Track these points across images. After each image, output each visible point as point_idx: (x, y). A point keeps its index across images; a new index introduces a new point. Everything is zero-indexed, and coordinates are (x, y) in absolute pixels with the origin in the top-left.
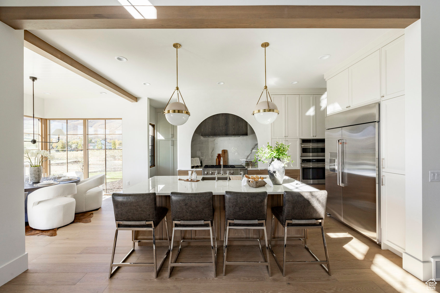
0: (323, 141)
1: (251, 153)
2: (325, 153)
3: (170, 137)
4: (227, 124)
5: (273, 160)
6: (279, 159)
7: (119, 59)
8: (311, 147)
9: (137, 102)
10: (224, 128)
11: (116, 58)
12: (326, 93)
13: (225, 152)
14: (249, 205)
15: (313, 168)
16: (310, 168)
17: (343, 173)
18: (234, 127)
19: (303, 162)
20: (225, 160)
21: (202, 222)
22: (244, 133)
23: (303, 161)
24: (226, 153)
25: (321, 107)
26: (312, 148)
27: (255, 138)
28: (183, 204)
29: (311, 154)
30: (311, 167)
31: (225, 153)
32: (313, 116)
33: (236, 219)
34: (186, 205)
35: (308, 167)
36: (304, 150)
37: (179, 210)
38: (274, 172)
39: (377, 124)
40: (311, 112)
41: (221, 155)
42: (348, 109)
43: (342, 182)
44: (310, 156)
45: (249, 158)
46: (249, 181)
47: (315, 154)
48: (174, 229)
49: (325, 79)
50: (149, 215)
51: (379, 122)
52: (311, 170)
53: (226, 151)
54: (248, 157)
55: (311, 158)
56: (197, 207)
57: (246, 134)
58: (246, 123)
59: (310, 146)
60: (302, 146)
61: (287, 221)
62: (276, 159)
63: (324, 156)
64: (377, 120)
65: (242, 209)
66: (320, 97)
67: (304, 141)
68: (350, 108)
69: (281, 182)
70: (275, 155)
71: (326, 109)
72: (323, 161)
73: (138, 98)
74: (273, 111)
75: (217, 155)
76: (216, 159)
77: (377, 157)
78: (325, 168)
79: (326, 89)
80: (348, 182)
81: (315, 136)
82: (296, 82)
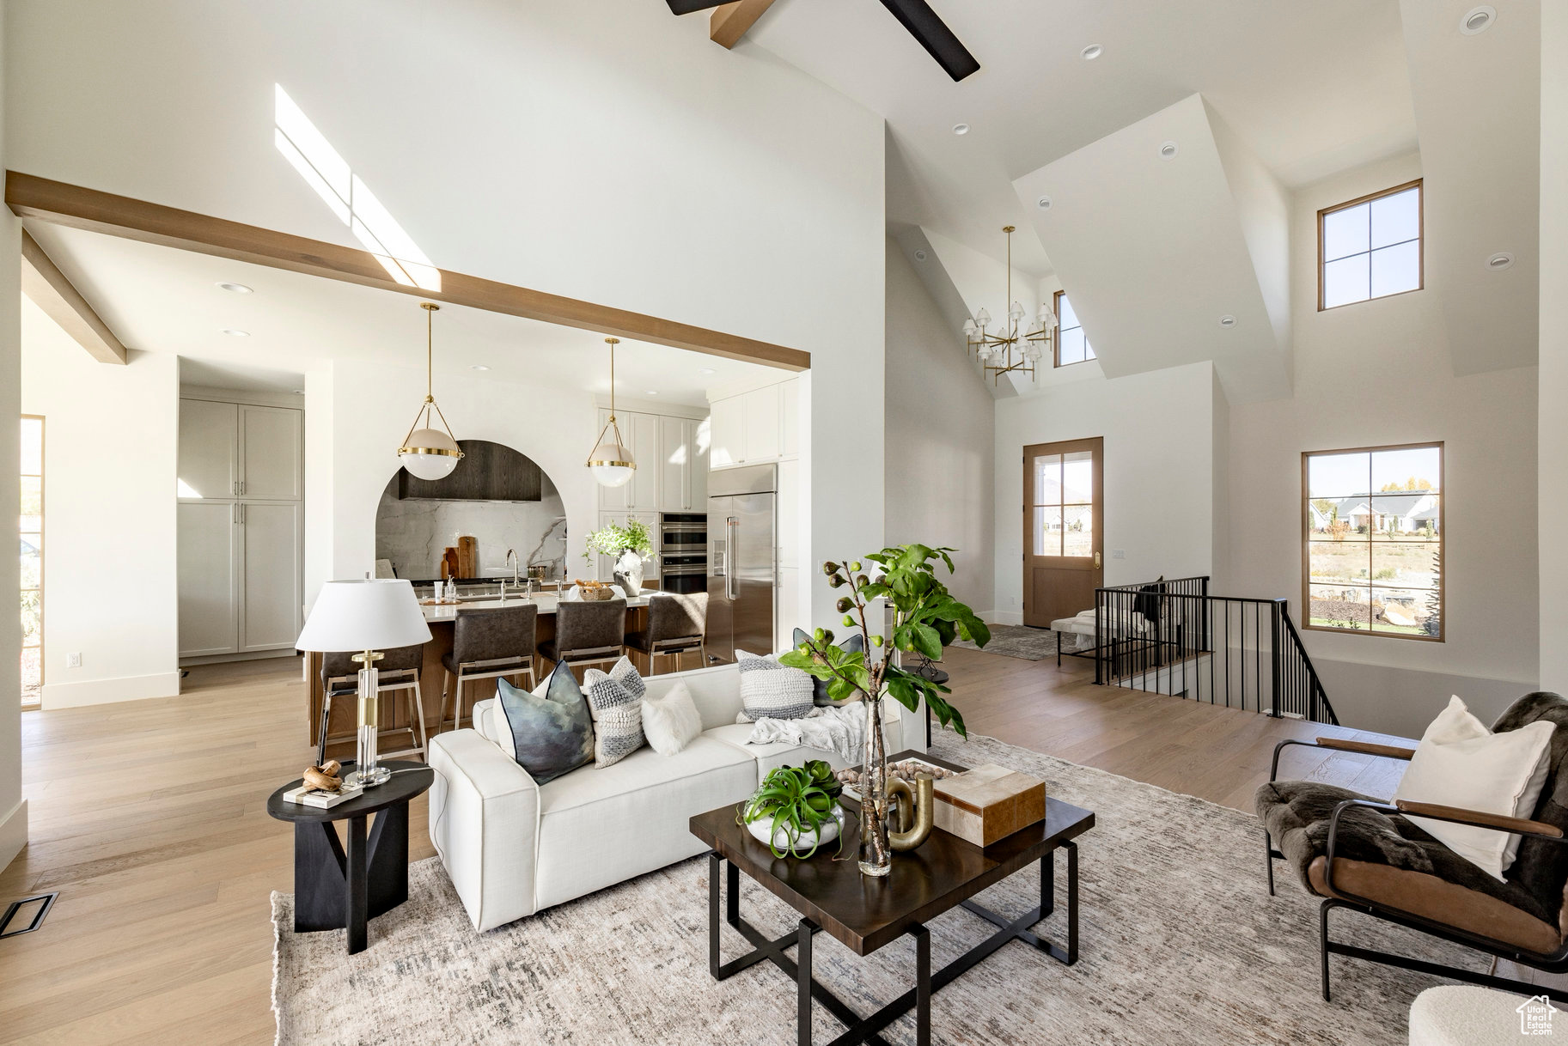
0: (702, 518)
1: (542, 546)
2: (706, 542)
3: (231, 491)
4: (485, 469)
5: (623, 553)
6: (633, 550)
7: (226, 287)
8: (680, 531)
9: (126, 364)
10: (476, 479)
11: (218, 284)
12: (709, 418)
13: (468, 543)
14: (599, 621)
15: (683, 577)
16: (677, 577)
17: (733, 580)
18: (505, 478)
19: (665, 564)
20: (469, 565)
21: (518, 659)
22: (532, 494)
23: (667, 561)
24: (472, 546)
25: (699, 447)
26: (682, 534)
27: (558, 506)
28: (484, 629)
29: (679, 547)
30: (680, 573)
31: (468, 545)
32: (685, 465)
33: (575, 649)
34: (490, 629)
35: (674, 574)
36: (668, 538)
37: (475, 641)
38: (627, 574)
39: (774, 495)
40: (679, 456)
41: (456, 552)
42: (741, 465)
43: (733, 593)
44: (679, 550)
45: (537, 558)
46: (585, 591)
47: (688, 546)
48: (461, 679)
49: (707, 400)
50: (412, 656)
51: (776, 492)
52: (679, 581)
53: (471, 542)
54: (533, 555)
55: (679, 555)
56: (511, 630)
57: (538, 498)
58: (537, 470)
59: (678, 528)
60: (664, 528)
61: (655, 644)
62: (629, 551)
63: (705, 551)
64: (774, 490)
65: (588, 628)
66: (697, 426)
67: (668, 518)
68: (744, 465)
69: (638, 594)
70: (627, 544)
71: (708, 452)
72: (703, 560)
73: (132, 350)
74: (627, 465)
75: (445, 552)
76: (443, 563)
77: (774, 546)
78: (706, 575)
79: (709, 410)
80: (741, 591)
81: (688, 506)
82: (654, 393)
